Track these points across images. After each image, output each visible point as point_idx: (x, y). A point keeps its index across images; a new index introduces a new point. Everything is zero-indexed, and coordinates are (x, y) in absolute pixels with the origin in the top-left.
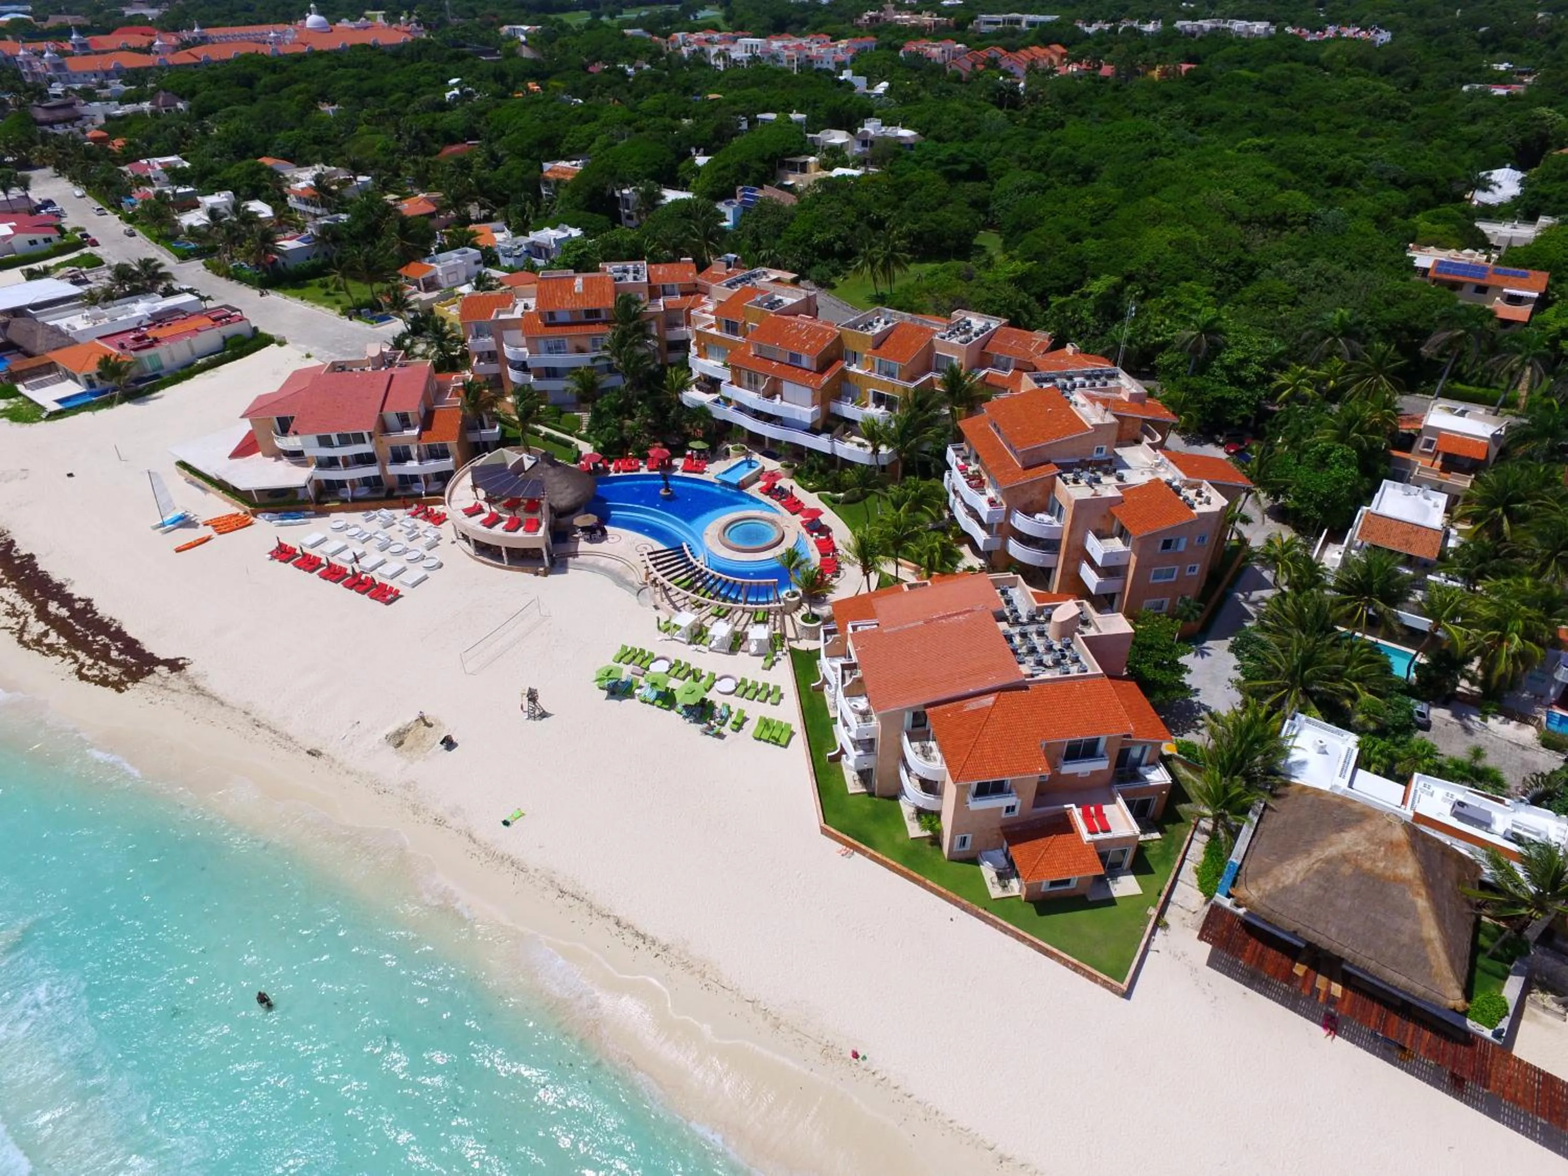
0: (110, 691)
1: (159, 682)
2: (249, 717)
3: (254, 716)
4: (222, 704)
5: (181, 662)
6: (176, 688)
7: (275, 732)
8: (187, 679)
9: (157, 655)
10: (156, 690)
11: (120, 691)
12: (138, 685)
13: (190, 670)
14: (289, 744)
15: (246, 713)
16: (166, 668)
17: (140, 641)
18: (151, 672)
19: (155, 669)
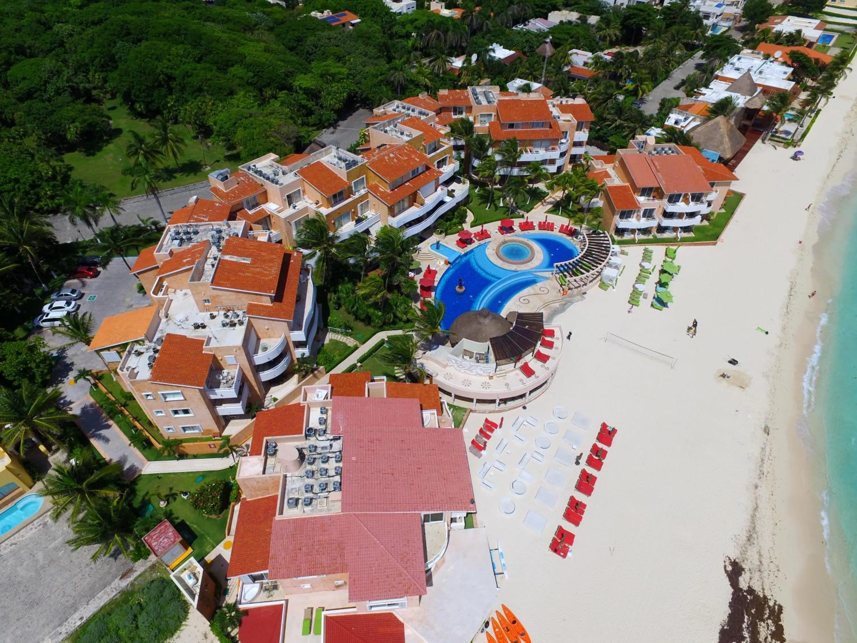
0: (786, 620)
1: (757, 575)
2: (759, 483)
3: (757, 481)
4: (756, 509)
5: (729, 568)
6: (757, 556)
7: (762, 460)
8: (744, 552)
9: (729, 598)
10: (765, 574)
11: (780, 608)
12: (768, 593)
13: (734, 555)
14: (768, 449)
15: (756, 487)
16: (741, 579)
17: (719, 628)
18: (751, 591)
19: (745, 588)
